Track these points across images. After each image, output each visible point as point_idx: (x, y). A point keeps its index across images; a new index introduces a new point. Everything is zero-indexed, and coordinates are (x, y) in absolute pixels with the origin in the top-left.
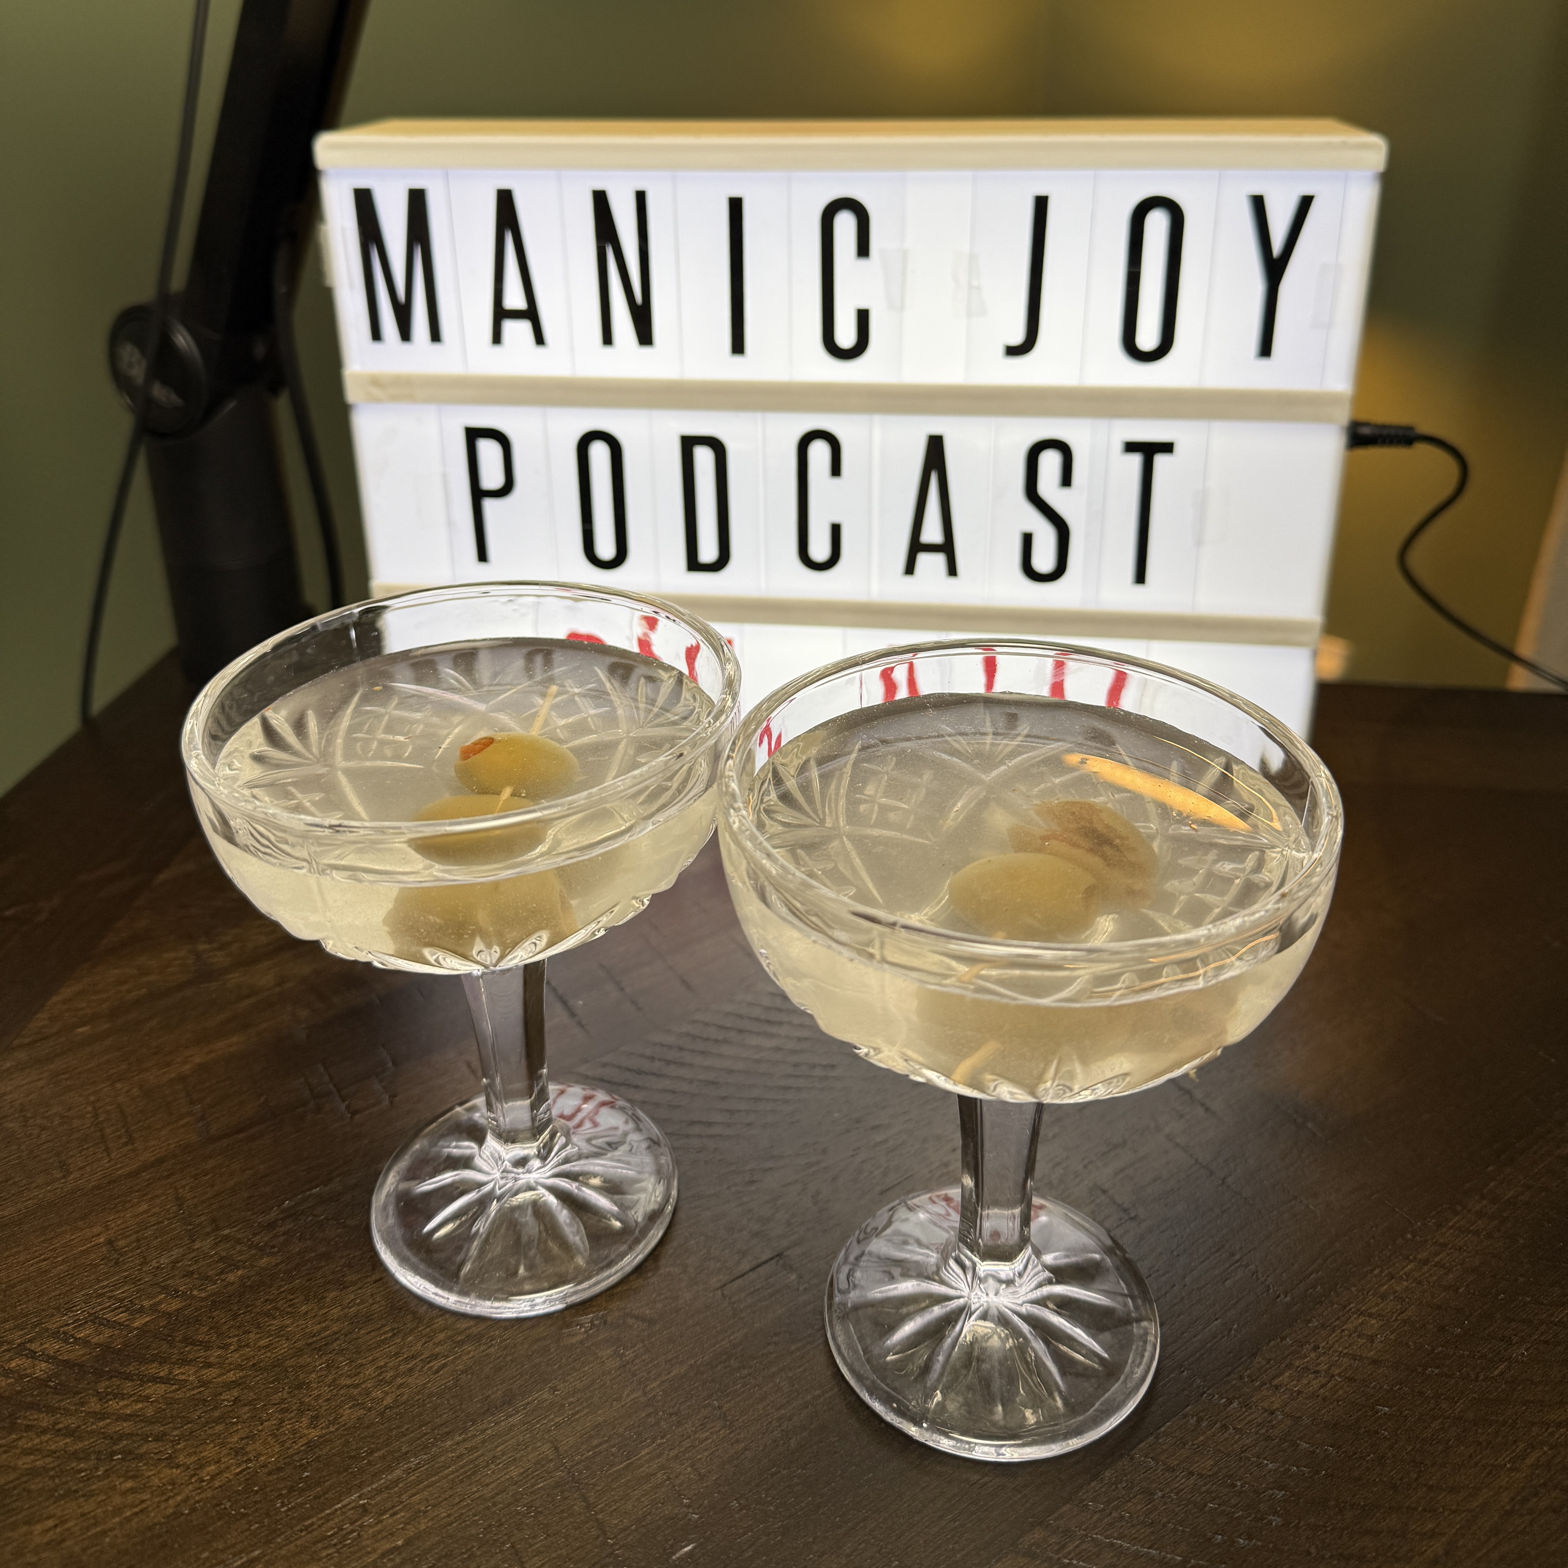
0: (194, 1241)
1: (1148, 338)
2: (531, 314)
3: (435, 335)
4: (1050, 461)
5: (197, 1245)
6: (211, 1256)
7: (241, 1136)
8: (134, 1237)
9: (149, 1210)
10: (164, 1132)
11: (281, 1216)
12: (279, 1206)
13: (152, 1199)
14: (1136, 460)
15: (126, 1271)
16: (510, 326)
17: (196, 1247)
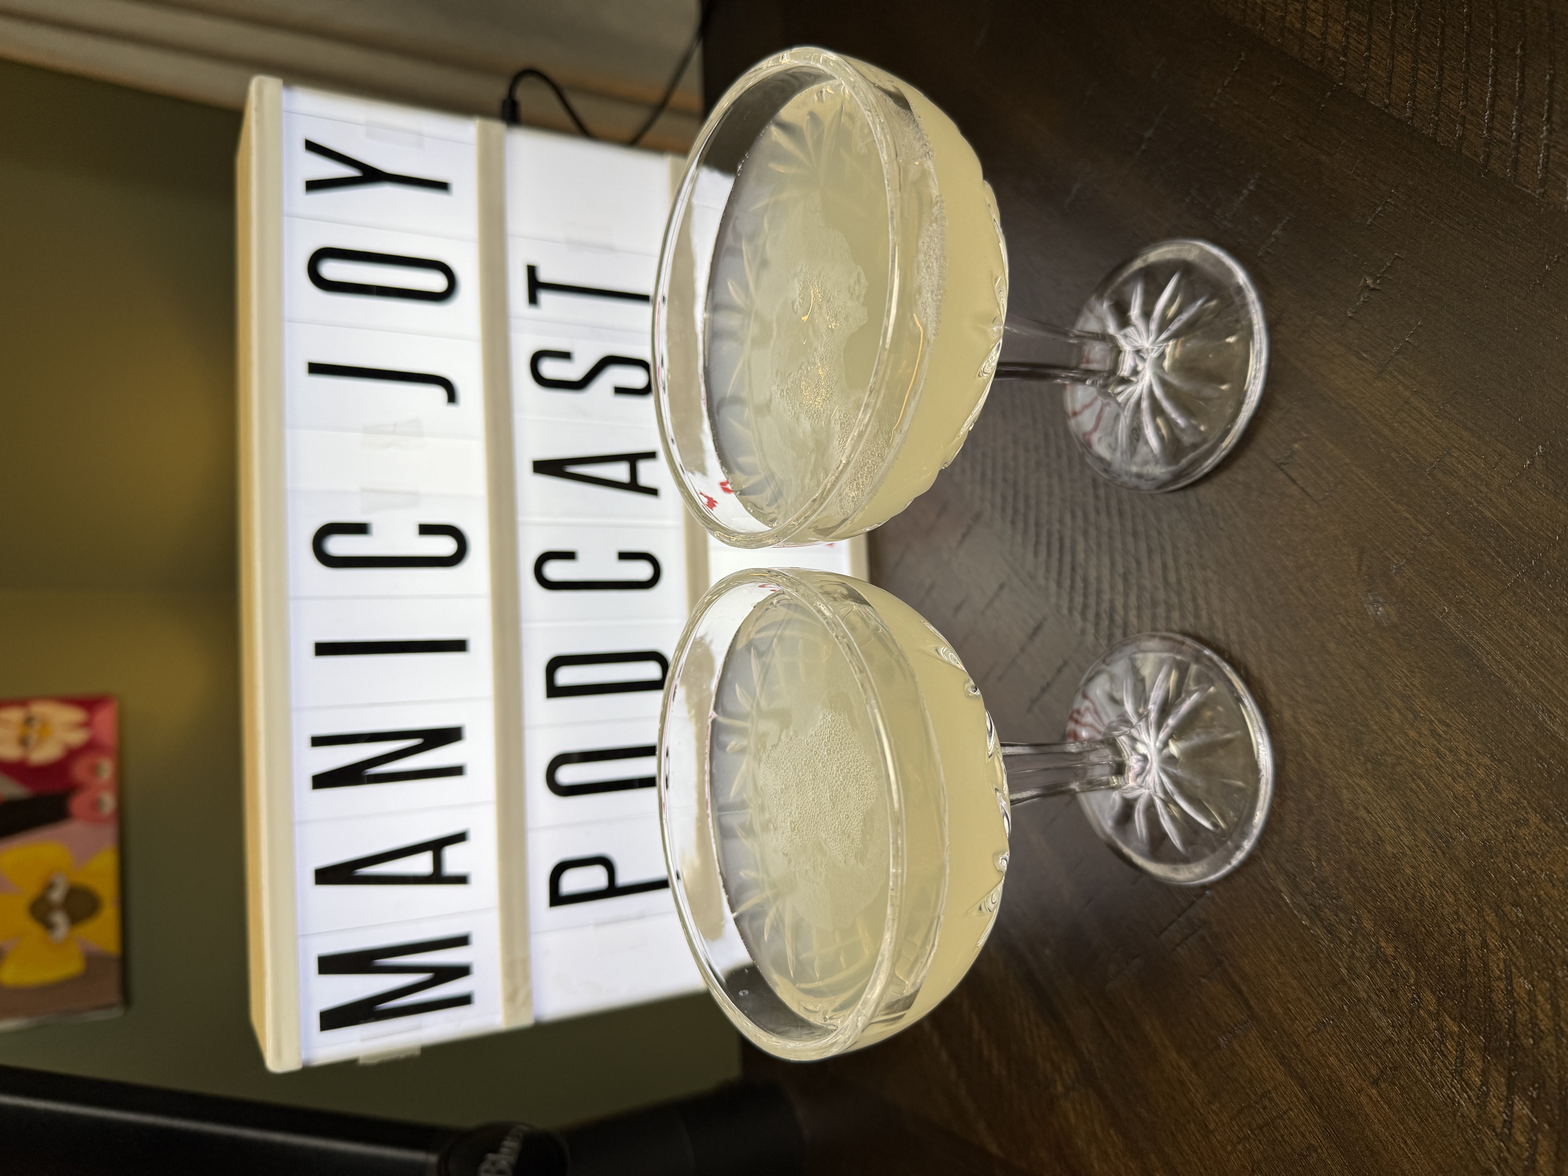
0: (1359, 1000)
1: (436, 282)
2: (437, 846)
3: (462, 941)
4: (550, 369)
5: (1363, 995)
6: (1371, 977)
7: (1244, 989)
8: (1366, 1061)
9: (1335, 1054)
10: (1253, 1065)
11: (1319, 923)
12: (1309, 929)
13: (1324, 1055)
14: (544, 297)
15: (1402, 1057)
16: (450, 867)
17: (1366, 996)
